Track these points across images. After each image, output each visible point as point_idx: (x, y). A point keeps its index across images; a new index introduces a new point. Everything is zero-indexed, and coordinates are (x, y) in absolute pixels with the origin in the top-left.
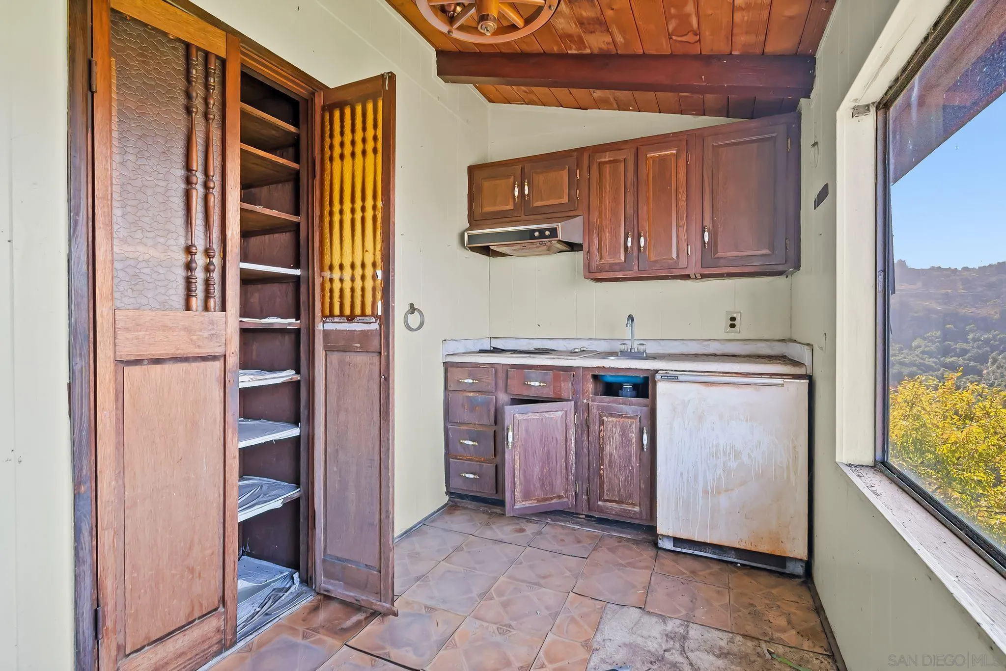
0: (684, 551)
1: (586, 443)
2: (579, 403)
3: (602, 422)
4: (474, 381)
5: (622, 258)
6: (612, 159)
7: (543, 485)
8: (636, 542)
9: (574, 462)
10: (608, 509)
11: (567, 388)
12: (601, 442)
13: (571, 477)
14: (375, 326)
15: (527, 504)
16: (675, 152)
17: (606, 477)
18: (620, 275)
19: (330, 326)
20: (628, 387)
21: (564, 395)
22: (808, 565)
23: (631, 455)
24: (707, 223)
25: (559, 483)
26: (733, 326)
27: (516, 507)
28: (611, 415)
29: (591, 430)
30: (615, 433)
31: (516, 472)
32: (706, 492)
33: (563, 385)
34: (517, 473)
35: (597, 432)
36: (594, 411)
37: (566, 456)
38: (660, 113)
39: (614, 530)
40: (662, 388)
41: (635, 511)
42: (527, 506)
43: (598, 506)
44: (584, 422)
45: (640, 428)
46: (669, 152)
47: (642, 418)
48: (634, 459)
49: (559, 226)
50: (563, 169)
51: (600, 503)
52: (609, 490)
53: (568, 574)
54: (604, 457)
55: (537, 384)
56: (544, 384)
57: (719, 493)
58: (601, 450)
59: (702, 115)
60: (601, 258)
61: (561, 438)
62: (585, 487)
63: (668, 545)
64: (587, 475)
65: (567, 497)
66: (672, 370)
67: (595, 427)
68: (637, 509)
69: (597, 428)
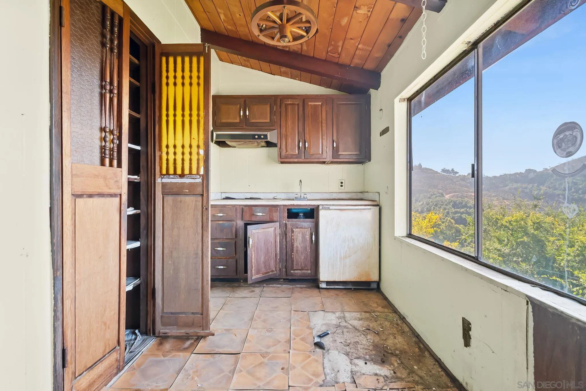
0: (331, 287)
1: (284, 243)
2: (281, 223)
3: (293, 232)
4: (224, 215)
5: (297, 152)
6: (291, 103)
7: (265, 266)
8: (308, 288)
9: (279, 253)
10: (296, 274)
11: (276, 216)
12: (293, 241)
13: (278, 260)
14: (199, 180)
15: (258, 276)
16: (320, 104)
17: (295, 259)
18: (296, 160)
19: (165, 180)
20: (301, 214)
21: (275, 219)
22: (378, 283)
23: (307, 247)
24: (335, 138)
25: (272, 264)
26: (342, 186)
27: (253, 278)
28: (297, 228)
29: (287, 236)
30: (299, 236)
31: (253, 260)
32: (341, 258)
33: (274, 214)
34: (253, 261)
35: (291, 237)
36: (289, 227)
37: (275, 250)
38: (310, 83)
39: (298, 284)
40: (322, 213)
41: (308, 273)
42: (259, 277)
43: (291, 273)
44: (284, 232)
45: (311, 233)
46: (318, 104)
47: (312, 228)
48: (308, 248)
49: (269, 134)
50: (267, 104)
51: (292, 271)
52: (296, 265)
53: (286, 304)
54: (294, 249)
55: (261, 214)
56: (265, 214)
57: (346, 258)
58: (293, 245)
59: (328, 88)
60: (287, 151)
61: (273, 241)
62: (284, 265)
63: (323, 286)
64: (285, 258)
65: (276, 271)
66: (325, 205)
67: (289, 234)
68: (309, 272)
69: (290, 235)
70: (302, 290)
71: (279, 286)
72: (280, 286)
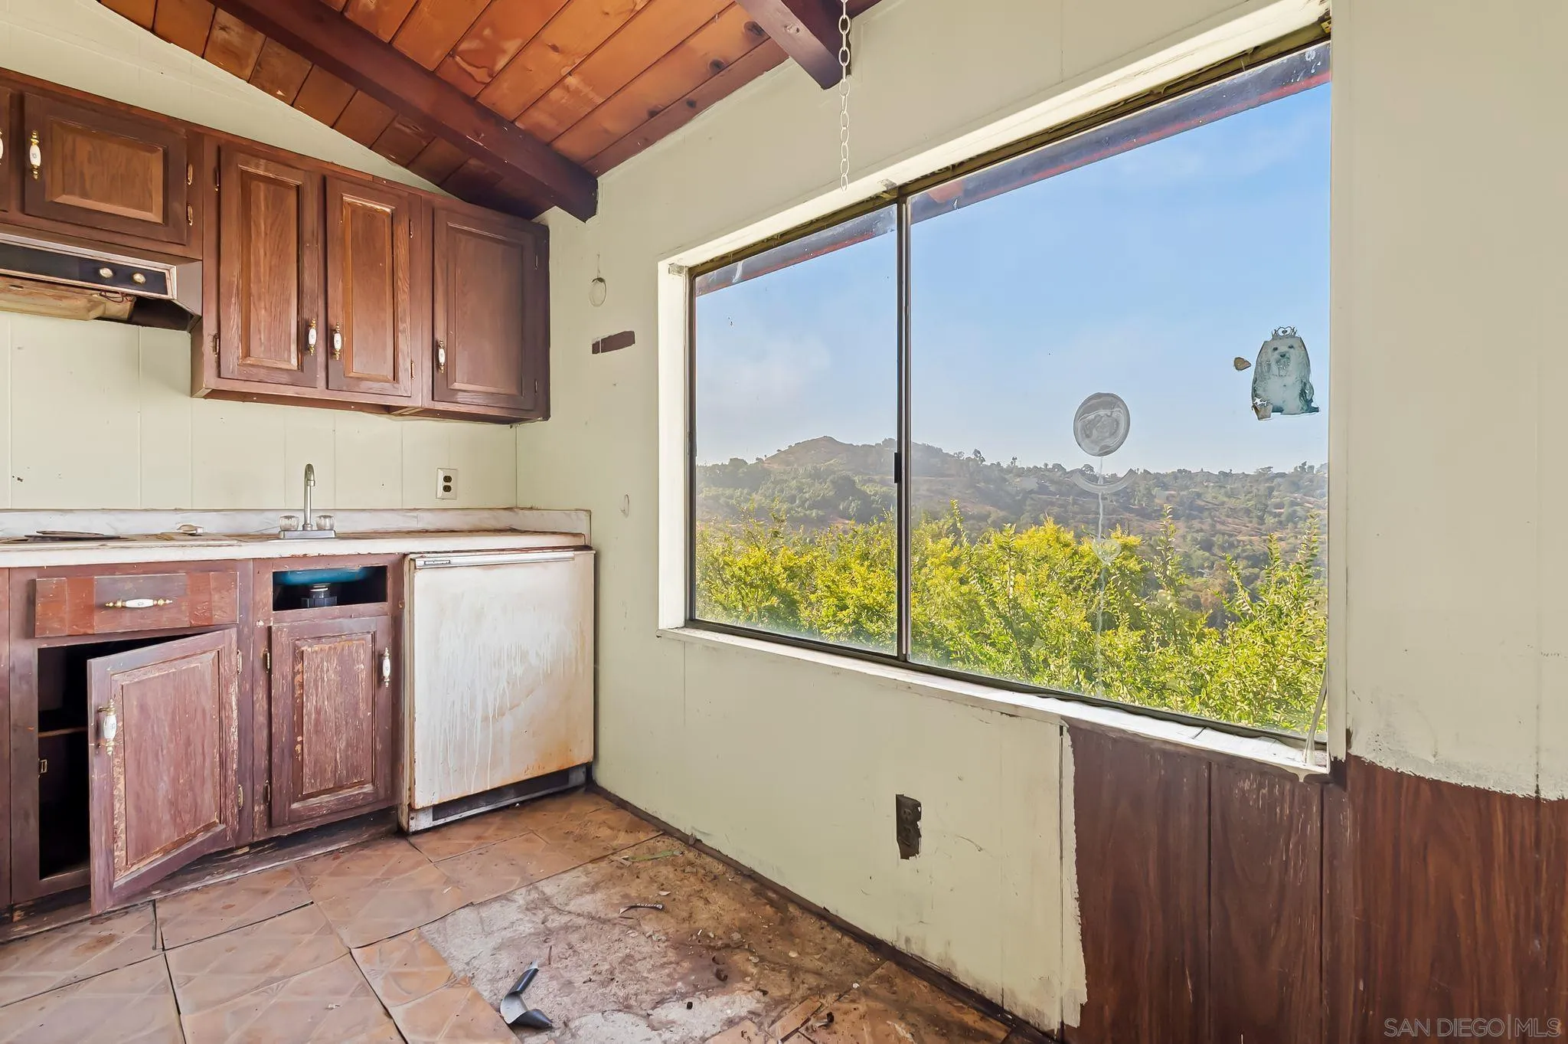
0: (449, 819)
1: (261, 704)
2: (246, 630)
3: (299, 656)
5: (294, 362)
6: (271, 175)
7: (176, 814)
8: (365, 845)
9: (236, 748)
10: (313, 809)
11: (223, 605)
12: (298, 692)
13: (232, 778)
15: (142, 867)
16: (388, 210)
17: (309, 754)
18: (290, 391)
20: (321, 590)
21: (218, 617)
22: (589, 768)
23: (357, 703)
24: (440, 336)
25: (208, 798)
26: (447, 490)
27: (120, 881)
28: (320, 640)
29: (276, 675)
30: (328, 670)
31: (117, 805)
32: (485, 719)
33: (216, 597)
34: (119, 807)
35: (290, 678)
36: (282, 640)
37: (220, 738)
38: (332, 127)
39: (316, 847)
41: (364, 793)
42: (144, 870)
43: (292, 811)
44: (258, 665)
45: (373, 653)
46: (378, 207)
47: (378, 636)
48: (362, 706)
49: (172, 273)
50: (152, 150)
51: (295, 806)
52: (314, 776)
53: (307, 938)
54: (305, 719)
55: (146, 603)
56: (168, 602)
58: (299, 708)
60: (247, 354)
61: (210, 705)
62: (259, 788)
63: (424, 822)
64: (264, 763)
65: (225, 821)
67: (282, 669)
68: (368, 788)
69: (287, 669)
70: (342, 863)
71: (229, 877)
72: (236, 875)
